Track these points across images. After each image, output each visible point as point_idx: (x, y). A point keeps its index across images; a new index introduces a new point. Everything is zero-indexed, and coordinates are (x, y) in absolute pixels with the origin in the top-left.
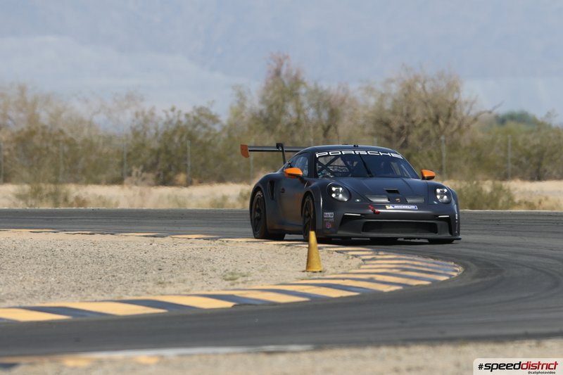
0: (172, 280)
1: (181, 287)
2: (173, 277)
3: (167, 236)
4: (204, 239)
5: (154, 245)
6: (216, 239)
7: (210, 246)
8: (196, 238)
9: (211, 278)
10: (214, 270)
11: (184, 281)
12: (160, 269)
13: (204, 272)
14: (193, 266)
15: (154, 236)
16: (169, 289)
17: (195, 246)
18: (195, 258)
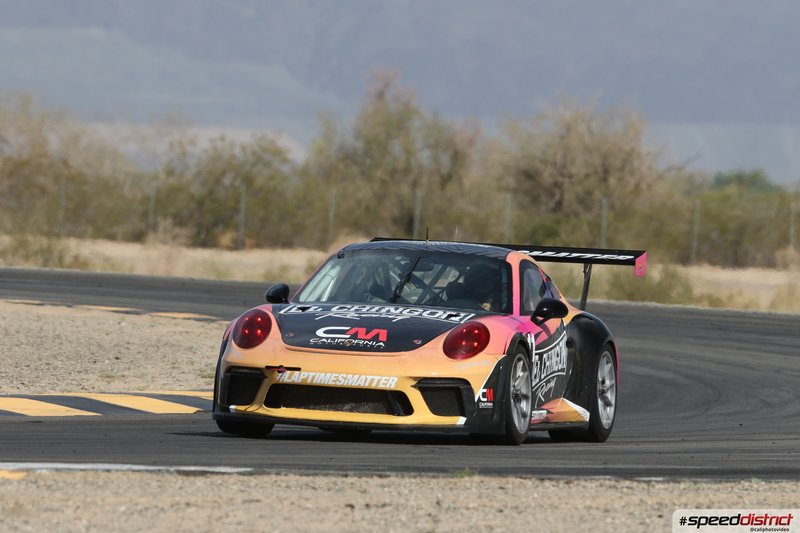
0: (126, 373)
1: (135, 384)
2: (129, 369)
3: (144, 313)
4: (196, 320)
5: (123, 324)
6: (213, 321)
7: (201, 330)
8: (185, 319)
9: (183, 373)
10: (192, 364)
11: (142, 376)
12: (117, 358)
13: (176, 366)
14: (165, 357)
15: (127, 313)
16: (118, 385)
17: (180, 329)
18: (173, 345)
